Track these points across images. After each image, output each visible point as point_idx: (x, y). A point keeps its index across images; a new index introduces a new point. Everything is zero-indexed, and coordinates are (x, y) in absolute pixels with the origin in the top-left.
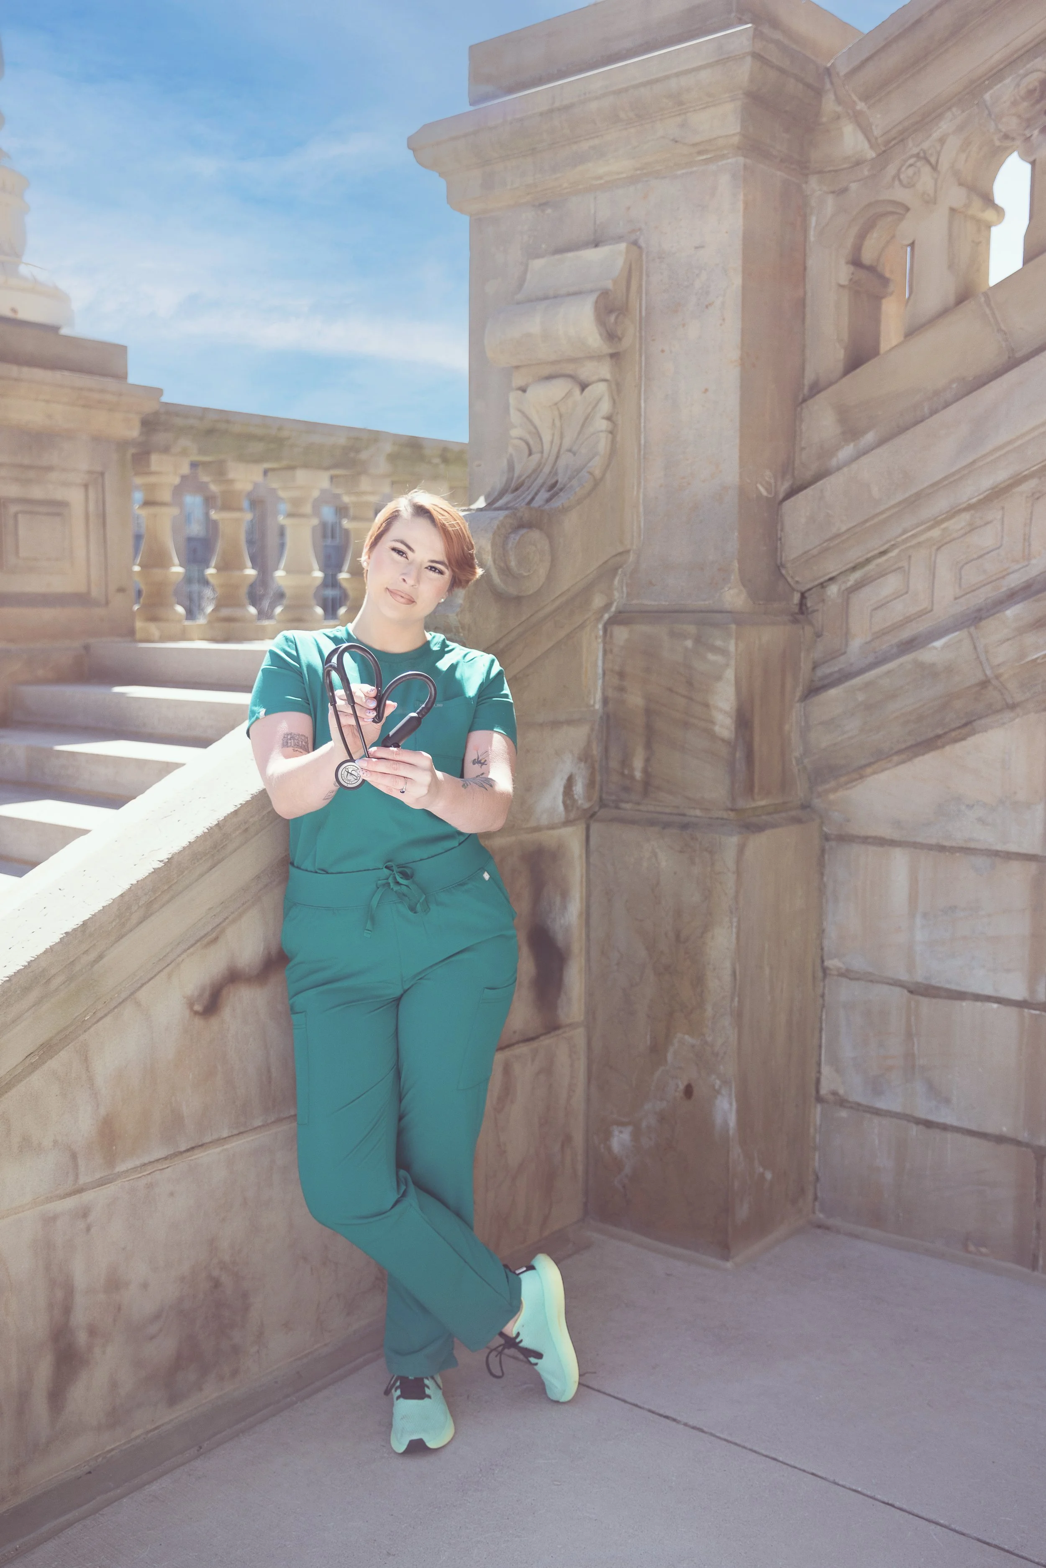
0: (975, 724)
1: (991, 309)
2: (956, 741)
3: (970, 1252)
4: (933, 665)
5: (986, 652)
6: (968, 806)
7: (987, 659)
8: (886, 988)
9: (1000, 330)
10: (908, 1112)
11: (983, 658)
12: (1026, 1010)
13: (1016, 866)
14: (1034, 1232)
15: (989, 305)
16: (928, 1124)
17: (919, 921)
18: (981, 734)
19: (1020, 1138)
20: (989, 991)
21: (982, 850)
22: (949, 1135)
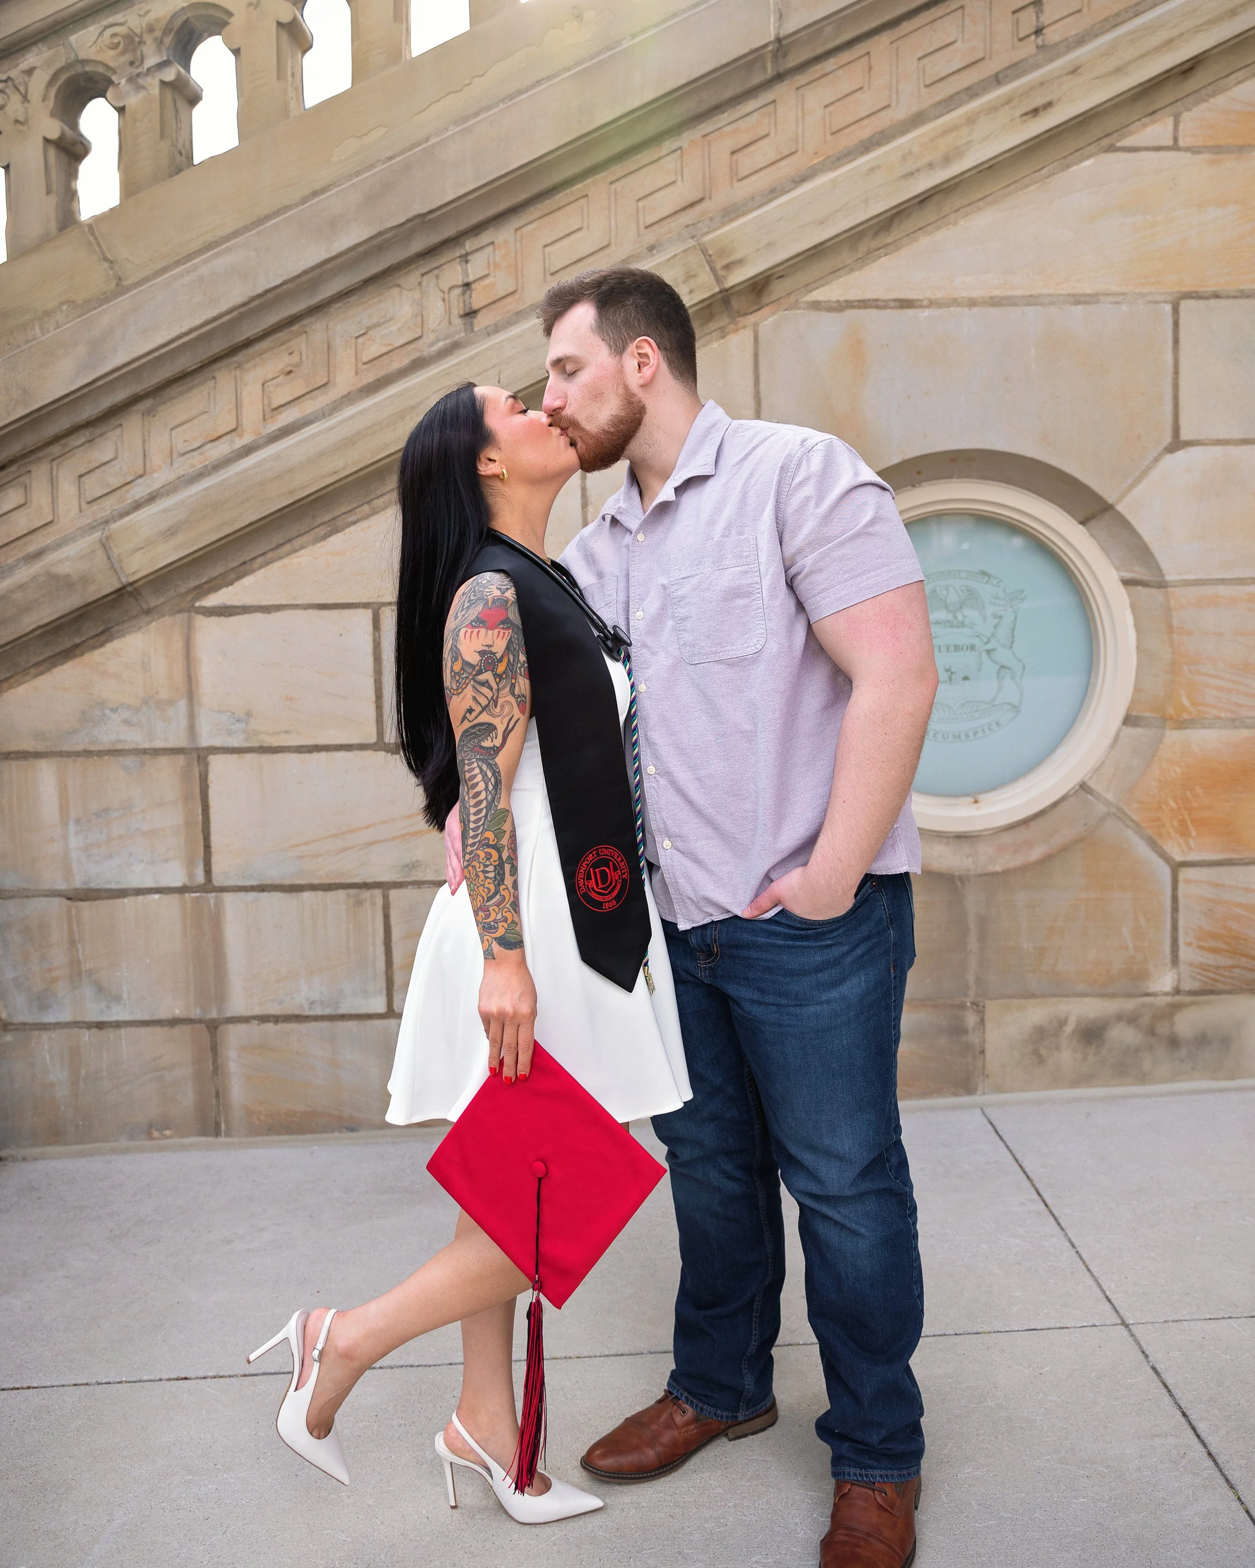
0: (112, 630)
1: (96, 239)
2: (93, 648)
3: (155, 1139)
4: (68, 576)
5: (121, 561)
6: (112, 710)
7: (122, 568)
8: (43, 901)
9: (106, 259)
10: (79, 1019)
11: (117, 566)
12: (187, 895)
13: (164, 760)
14: (214, 1102)
15: (93, 234)
16: (100, 1026)
17: (72, 828)
18: (119, 640)
19: (192, 1016)
20: (150, 884)
21: (130, 750)
22: (123, 1031)
